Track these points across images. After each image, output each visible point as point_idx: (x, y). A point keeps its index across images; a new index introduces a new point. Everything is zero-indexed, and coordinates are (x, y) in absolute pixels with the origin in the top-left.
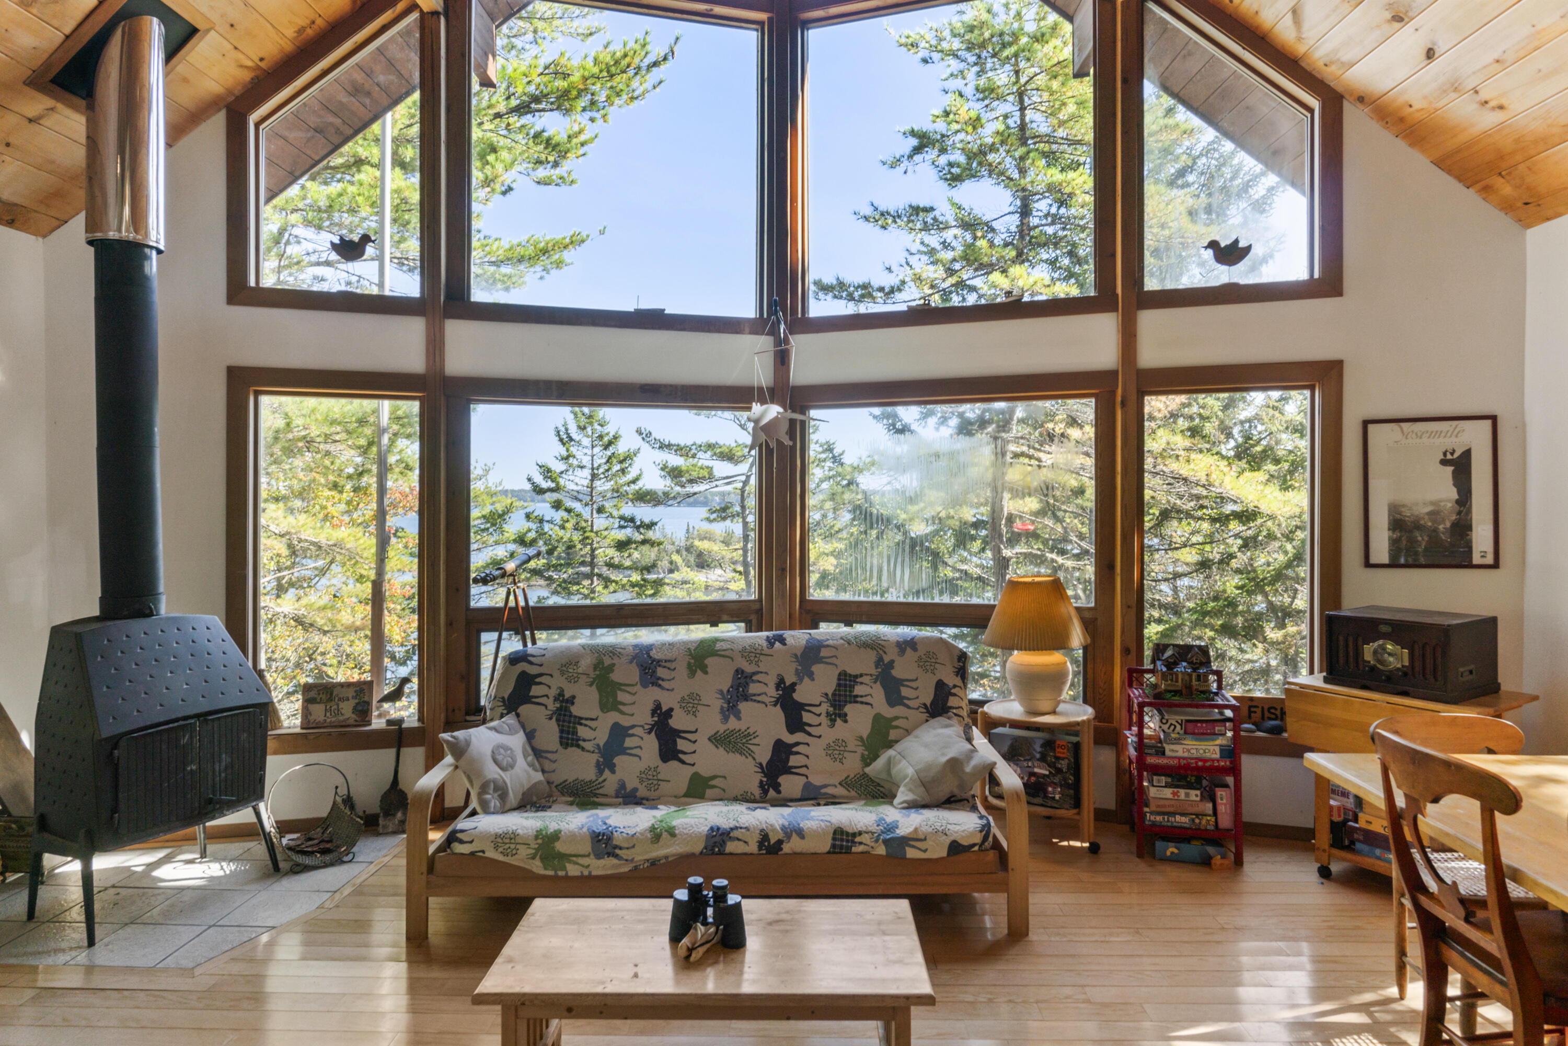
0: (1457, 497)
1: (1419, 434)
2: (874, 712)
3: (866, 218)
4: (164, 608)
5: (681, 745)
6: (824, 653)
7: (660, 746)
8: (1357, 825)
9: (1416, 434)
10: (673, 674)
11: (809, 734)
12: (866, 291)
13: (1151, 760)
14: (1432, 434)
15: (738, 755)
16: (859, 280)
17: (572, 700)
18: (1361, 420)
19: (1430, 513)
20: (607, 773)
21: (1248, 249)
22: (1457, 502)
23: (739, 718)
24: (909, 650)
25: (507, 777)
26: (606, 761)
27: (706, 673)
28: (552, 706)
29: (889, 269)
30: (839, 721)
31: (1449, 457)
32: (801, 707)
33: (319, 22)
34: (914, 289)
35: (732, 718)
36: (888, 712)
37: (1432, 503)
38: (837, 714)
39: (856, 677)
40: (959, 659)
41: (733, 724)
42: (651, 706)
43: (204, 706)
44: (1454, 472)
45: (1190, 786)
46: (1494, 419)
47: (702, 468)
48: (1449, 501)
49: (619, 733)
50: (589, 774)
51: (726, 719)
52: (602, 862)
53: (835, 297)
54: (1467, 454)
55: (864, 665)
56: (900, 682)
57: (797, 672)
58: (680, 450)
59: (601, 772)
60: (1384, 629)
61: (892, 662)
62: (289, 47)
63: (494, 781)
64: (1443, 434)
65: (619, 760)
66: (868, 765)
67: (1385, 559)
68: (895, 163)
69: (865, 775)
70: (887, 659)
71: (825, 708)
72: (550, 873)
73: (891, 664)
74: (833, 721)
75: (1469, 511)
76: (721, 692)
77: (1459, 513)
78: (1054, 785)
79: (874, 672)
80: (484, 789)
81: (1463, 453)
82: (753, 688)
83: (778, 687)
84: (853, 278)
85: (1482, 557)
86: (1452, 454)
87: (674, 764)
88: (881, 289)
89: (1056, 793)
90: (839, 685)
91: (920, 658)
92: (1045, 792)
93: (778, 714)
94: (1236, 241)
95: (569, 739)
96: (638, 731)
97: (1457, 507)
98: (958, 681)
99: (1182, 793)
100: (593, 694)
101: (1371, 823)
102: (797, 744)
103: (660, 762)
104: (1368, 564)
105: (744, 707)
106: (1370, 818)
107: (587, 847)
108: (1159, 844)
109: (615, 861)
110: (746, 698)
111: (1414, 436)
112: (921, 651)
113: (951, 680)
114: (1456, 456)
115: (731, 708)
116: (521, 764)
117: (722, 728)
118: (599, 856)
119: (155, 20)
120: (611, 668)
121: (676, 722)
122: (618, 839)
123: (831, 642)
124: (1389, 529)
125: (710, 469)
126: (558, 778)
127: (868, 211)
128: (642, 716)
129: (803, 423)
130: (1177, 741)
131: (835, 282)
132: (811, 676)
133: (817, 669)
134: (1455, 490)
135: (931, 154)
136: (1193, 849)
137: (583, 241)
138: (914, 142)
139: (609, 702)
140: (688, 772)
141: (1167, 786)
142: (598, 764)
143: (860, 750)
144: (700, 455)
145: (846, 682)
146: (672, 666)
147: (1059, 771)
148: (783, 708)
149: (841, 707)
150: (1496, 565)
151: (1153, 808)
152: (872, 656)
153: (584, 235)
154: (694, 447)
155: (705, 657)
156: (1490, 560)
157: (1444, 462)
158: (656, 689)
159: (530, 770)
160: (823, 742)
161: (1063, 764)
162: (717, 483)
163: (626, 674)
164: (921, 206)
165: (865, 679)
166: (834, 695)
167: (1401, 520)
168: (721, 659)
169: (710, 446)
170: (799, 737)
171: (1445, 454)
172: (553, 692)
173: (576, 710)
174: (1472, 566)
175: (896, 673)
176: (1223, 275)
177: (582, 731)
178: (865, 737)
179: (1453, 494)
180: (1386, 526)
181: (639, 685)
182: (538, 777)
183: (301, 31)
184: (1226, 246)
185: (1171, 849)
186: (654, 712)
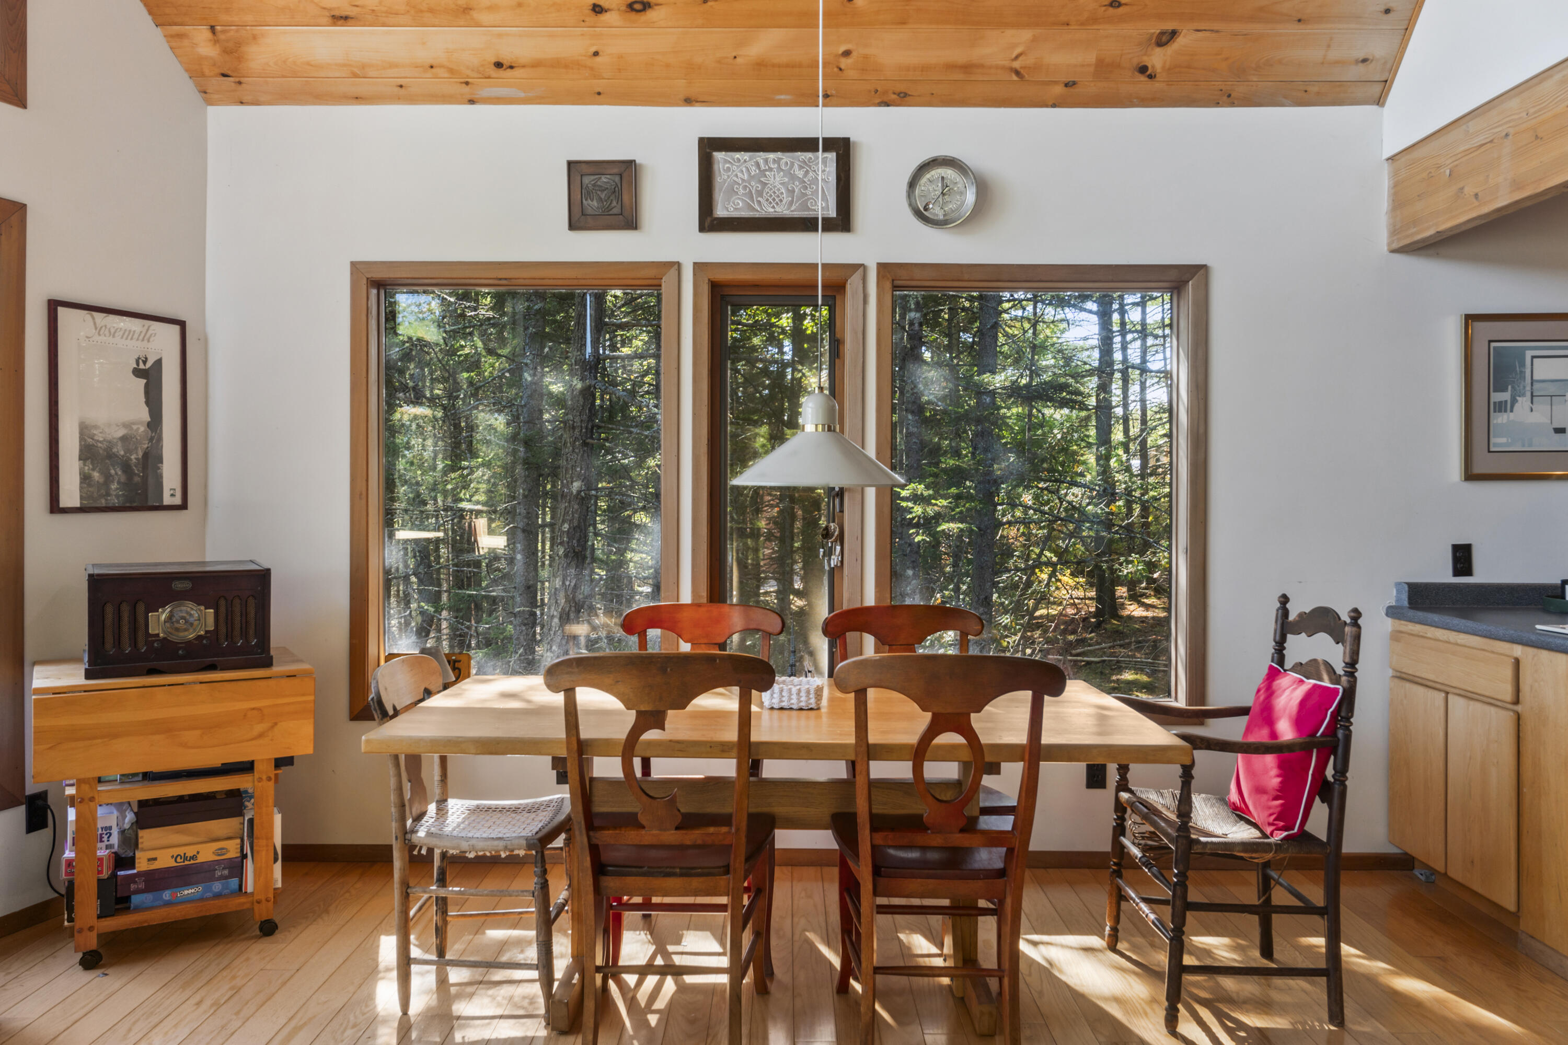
0: (149, 419)
1: (113, 331)
8: (135, 871)
9: (110, 332)
14: (125, 334)
18: (46, 299)
19: (124, 439)
22: (149, 425)
31: (142, 366)
37: (125, 425)
44: (145, 386)
46: (182, 324)
48: (141, 423)
54: (158, 364)
60: (178, 586)
64: (136, 336)
67: (77, 500)
75: (160, 439)
77: (151, 439)
81: (155, 363)
86: (145, 362)
97: (149, 432)
101: (155, 859)
104: (56, 509)
106: (152, 854)
111: (107, 332)
114: (149, 365)
124: (80, 459)
134: (147, 410)
150: (184, 506)
156: (178, 500)
157: (137, 373)
167: (93, 445)
171: (137, 361)
174: (162, 508)
179: (144, 414)
180: (78, 454)
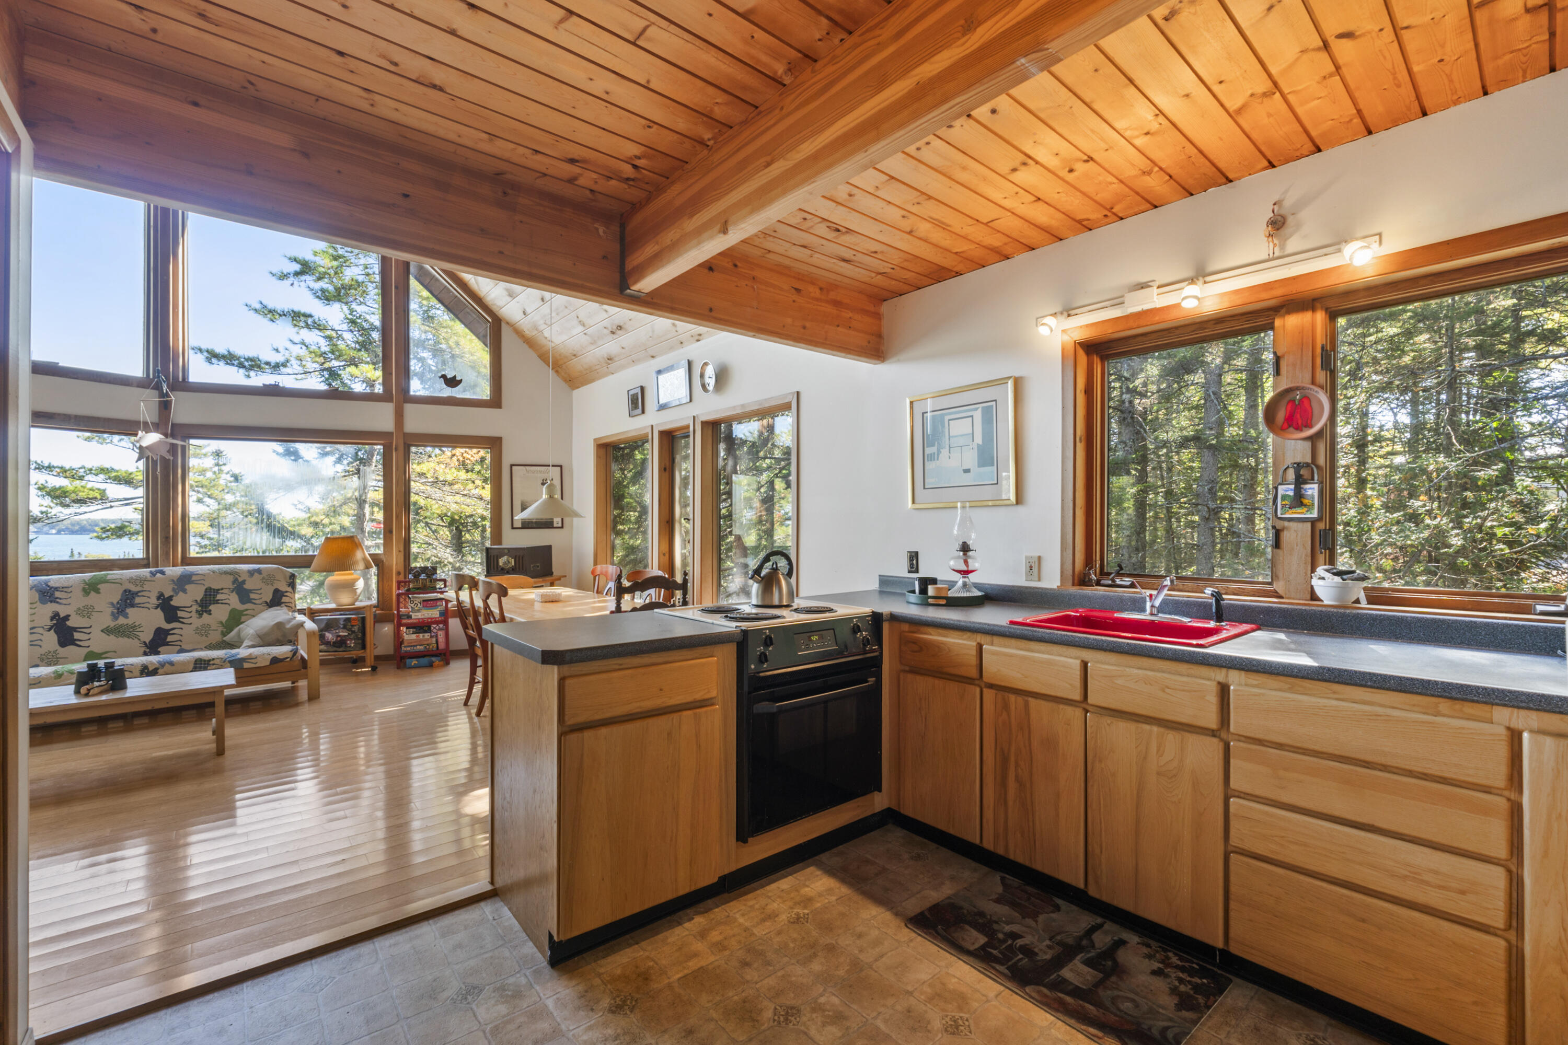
1: (534, 472)
2: (229, 608)
3: (256, 310)
5: (77, 636)
6: (194, 578)
7: (59, 638)
10: (69, 595)
11: (183, 623)
12: (253, 365)
13: (404, 621)
14: (541, 472)
15: (126, 639)
16: (251, 354)
18: (509, 464)
21: (460, 381)
23: (127, 618)
24: (256, 574)
27: (97, 592)
29: (277, 350)
30: (205, 615)
32: (176, 608)
34: (295, 366)
35: (121, 618)
36: (240, 607)
38: (204, 611)
39: (218, 590)
40: (290, 578)
41: (122, 620)
45: (425, 632)
46: (561, 466)
47: (91, 489)
51: (116, 619)
53: (227, 364)
55: (227, 583)
56: (249, 591)
57: (174, 590)
58: (64, 472)
60: (510, 553)
61: (244, 580)
66: (225, 636)
68: (283, 277)
69: (225, 641)
70: (240, 580)
73: (244, 582)
74: (201, 615)
78: (351, 639)
79: (231, 586)
83: (158, 598)
84: (243, 350)
85: (557, 524)
86: (545, 480)
87: (70, 647)
88: (268, 363)
89: (351, 643)
90: (205, 595)
91: (263, 578)
92: (346, 644)
93: (158, 613)
94: (455, 377)
98: (290, 589)
99: (421, 635)
102: (173, 629)
103: (58, 647)
104: (513, 528)
108: (408, 661)
110: (132, 605)
112: (264, 575)
113: (283, 587)
115: (120, 612)
121: (73, 623)
123: (200, 572)
125: (103, 492)
127: (258, 306)
129: (184, 448)
130: (418, 611)
131: (226, 353)
132: (185, 591)
133: (188, 587)
135: (309, 279)
136: (425, 661)
138: (297, 267)
141: (414, 633)
143: (221, 629)
144: (89, 477)
145: (211, 593)
146: (69, 590)
147: (354, 632)
148: (162, 610)
149: (206, 607)
150: (562, 527)
151: (406, 644)
154: (82, 470)
155: (98, 584)
156: (560, 525)
157: (542, 484)
158: (53, 604)
160: (193, 627)
161: (356, 629)
162: (112, 504)
164: (302, 311)
166: (202, 600)
168: (113, 585)
169: (103, 470)
171: (543, 480)
174: (553, 528)
175: (246, 586)
176: (447, 392)
178: (223, 621)
181: (38, 603)
184: (450, 379)
185: (414, 662)
186: (53, 618)
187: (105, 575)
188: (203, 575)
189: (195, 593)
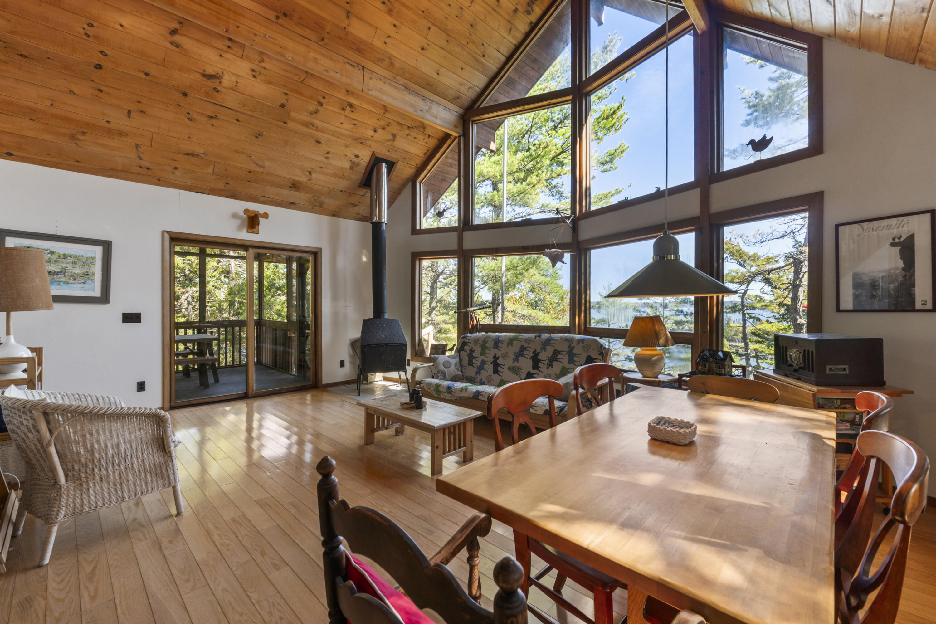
0: (903, 266)
2: (562, 365)
4: (386, 316)
5: (500, 369)
6: (551, 342)
7: (494, 368)
9: (873, 229)
10: (503, 345)
11: (539, 371)
14: (888, 227)
17: (473, 351)
18: (835, 224)
19: (883, 277)
20: (478, 375)
21: (771, 139)
22: (903, 269)
23: (518, 362)
24: (581, 343)
25: (446, 370)
26: (478, 372)
27: (512, 346)
28: (468, 352)
30: (550, 368)
31: (897, 240)
32: (539, 361)
33: (430, 149)
35: (516, 362)
36: (568, 366)
37: (885, 271)
38: (550, 365)
39: (560, 351)
40: (601, 348)
41: (516, 364)
42: (493, 355)
43: (387, 341)
44: (900, 250)
46: (932, 213)
49: (483, 363)
50: (473, 375)
51: (514, 362)
52: (448, 395)
54: (911, 238)
55: (564, 347)
56: (575, 355)
57: (541, 348)
59: (476, 374)
61: (574, 347)
62: (423, 159)
63: (442, 371)
64: (892, 227)
65: (482, 372)
67: (851, 307)
70: (572, 346)
71: (547, 362)
72: (437, 396)
74: (548, 367)
75: (913, 275)
76: (515, 353)
77: (905, 276)
79: (567, 350)
80: (438, 372)
81: (908, 237)
82: (525, 353)
83: (533, 353)
85: (923, 304)
86: (899, 239)
87: (496, 375)
90: (553, 354)
91: (584, 346)
93: (531, 362)
94: (765, 137)
95: (470, 363)
96: (488, 363)
97: (904, 273)
98: (600, 357)
100: (480, 349)
102: (535, 374)
104: (838, 310)
105: (521, 358)
107: (445, 390)
109: (450, 395)
110: (522, 355)
111: (871, 230)
112: (585, 344)
113: (595, 355)
114: (902, 239)
115: (516, 359)
116: (453, 367)
117: (512, 365)
118: (448, 393)
119: (384, 164)
120: (486, 342)
121: (499, 361)
122: (453, 389)
123: (555, 338)
124: (853, 289)
126: (465, 375)
128: (490, 358)
132: (545, 350)
133: (548, 347)
134: (902, 261)
137: (621, 191)
139: (483, 353)
140: (500, 378)
142: (476, 372)
145: (557, 352)
146: (504, 342)
148: (533, 360)
149: (552, 362)
150: (934, 310)
152: (568, 343)
153: (620, 189)
155: (514, 341)
156: (929, 306)
157: (893, 245)
158: (497, 350)
159: (456, 370)
163: (490, 344)
165: (563, 353)
166: (551, 357)
167: (861, 282)
168: (519, 342)
170: (536, 371)
171: (894, 239)
172: (470, 348)
173: (474, 354)
174: (914, 310)
177: (474, 361)
178: (558, 374)
179: (900, 264)
180: (852, 287)
181: (493, 348)
182: (460, 373)
183: (425, 154)
184: (759, 141)
186: (494, 357)
187: (519, 336)
188: (556, 340)
189: (549, 351)
